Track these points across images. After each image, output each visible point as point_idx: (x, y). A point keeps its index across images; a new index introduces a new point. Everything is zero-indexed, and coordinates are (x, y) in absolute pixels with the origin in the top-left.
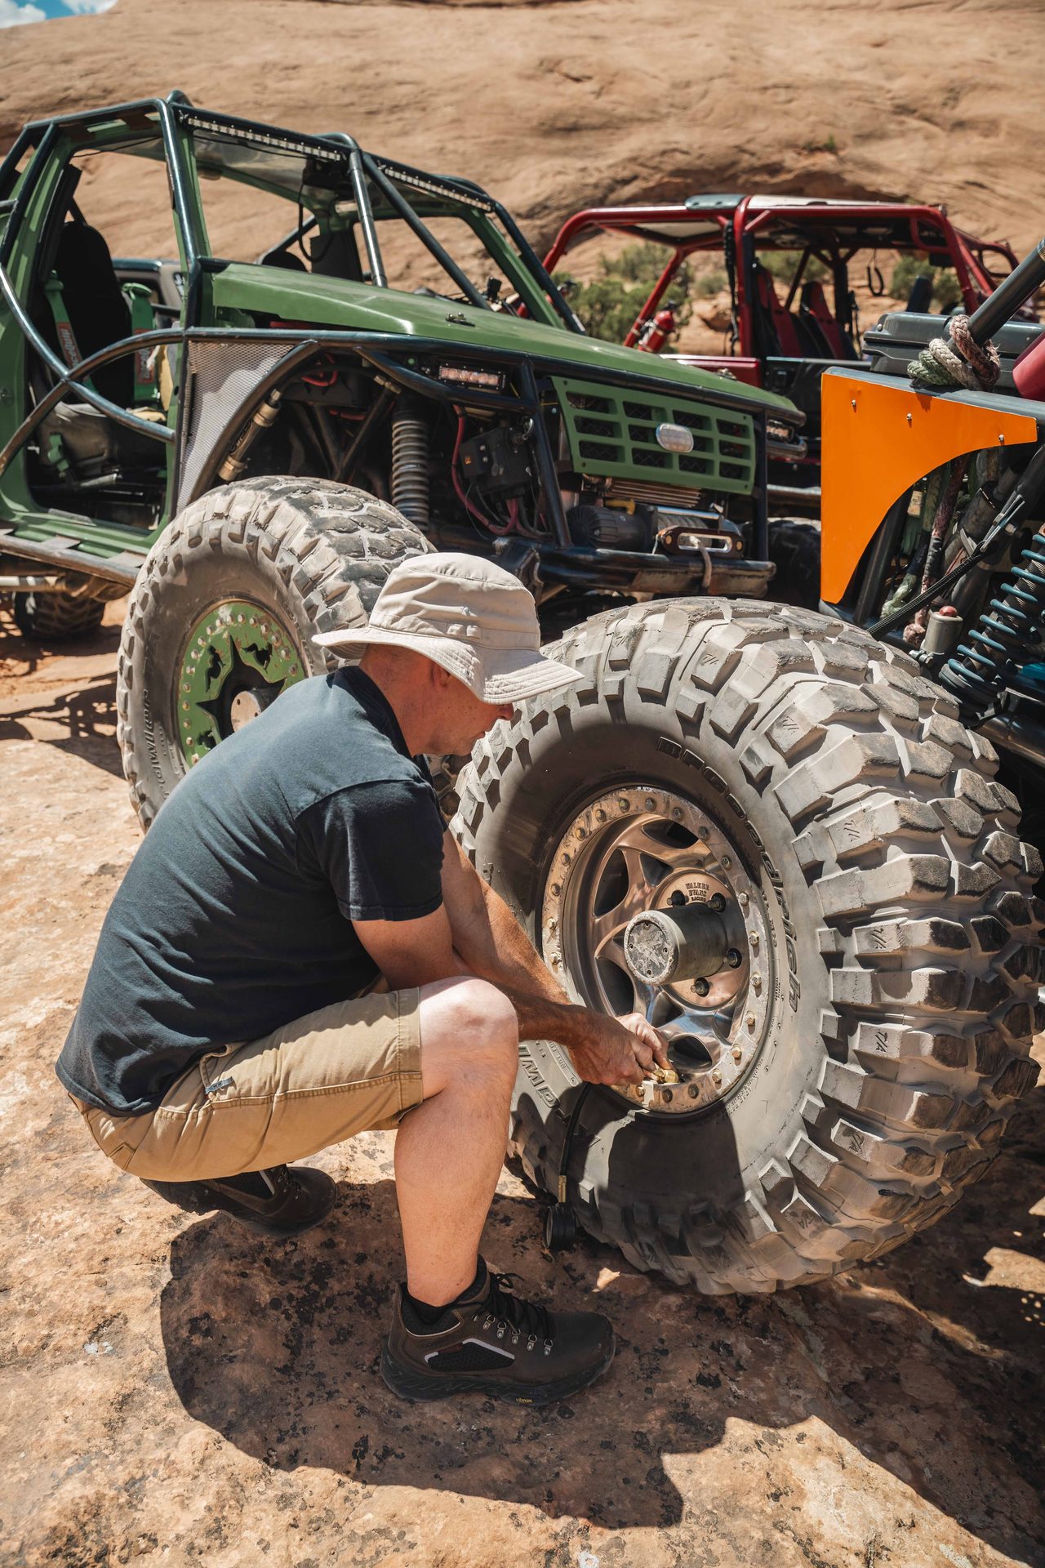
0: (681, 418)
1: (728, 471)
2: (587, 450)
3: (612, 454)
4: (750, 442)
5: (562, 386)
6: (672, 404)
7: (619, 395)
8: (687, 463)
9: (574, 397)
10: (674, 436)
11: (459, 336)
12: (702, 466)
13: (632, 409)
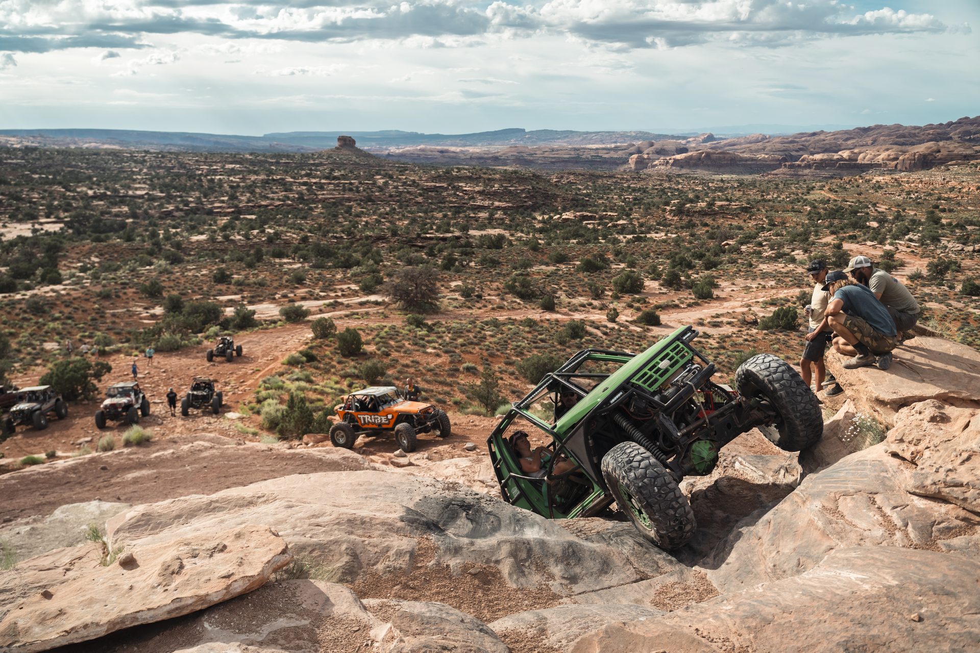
0: (662, 360)
1: (683, 357)
2: (650, 386)
3: (656, 380)
4: (681, 345)
5: (633, 381)
6: (657, 359)
7: (646, 370)
8: (672, 366)
9: (639, 379)
10: (664, 364)
11: (608, 393)
12: (677, 362)
13: (650, 369)
